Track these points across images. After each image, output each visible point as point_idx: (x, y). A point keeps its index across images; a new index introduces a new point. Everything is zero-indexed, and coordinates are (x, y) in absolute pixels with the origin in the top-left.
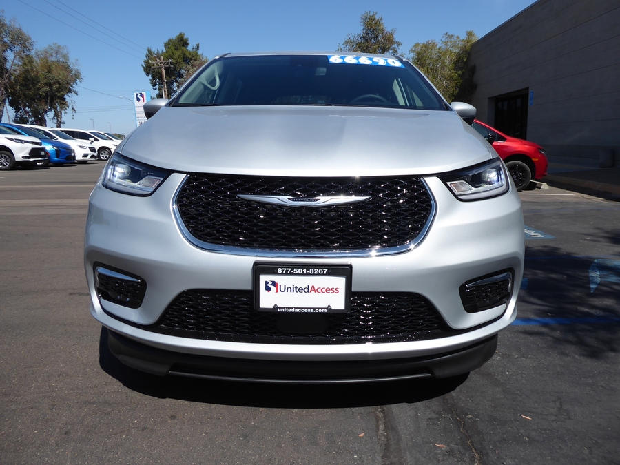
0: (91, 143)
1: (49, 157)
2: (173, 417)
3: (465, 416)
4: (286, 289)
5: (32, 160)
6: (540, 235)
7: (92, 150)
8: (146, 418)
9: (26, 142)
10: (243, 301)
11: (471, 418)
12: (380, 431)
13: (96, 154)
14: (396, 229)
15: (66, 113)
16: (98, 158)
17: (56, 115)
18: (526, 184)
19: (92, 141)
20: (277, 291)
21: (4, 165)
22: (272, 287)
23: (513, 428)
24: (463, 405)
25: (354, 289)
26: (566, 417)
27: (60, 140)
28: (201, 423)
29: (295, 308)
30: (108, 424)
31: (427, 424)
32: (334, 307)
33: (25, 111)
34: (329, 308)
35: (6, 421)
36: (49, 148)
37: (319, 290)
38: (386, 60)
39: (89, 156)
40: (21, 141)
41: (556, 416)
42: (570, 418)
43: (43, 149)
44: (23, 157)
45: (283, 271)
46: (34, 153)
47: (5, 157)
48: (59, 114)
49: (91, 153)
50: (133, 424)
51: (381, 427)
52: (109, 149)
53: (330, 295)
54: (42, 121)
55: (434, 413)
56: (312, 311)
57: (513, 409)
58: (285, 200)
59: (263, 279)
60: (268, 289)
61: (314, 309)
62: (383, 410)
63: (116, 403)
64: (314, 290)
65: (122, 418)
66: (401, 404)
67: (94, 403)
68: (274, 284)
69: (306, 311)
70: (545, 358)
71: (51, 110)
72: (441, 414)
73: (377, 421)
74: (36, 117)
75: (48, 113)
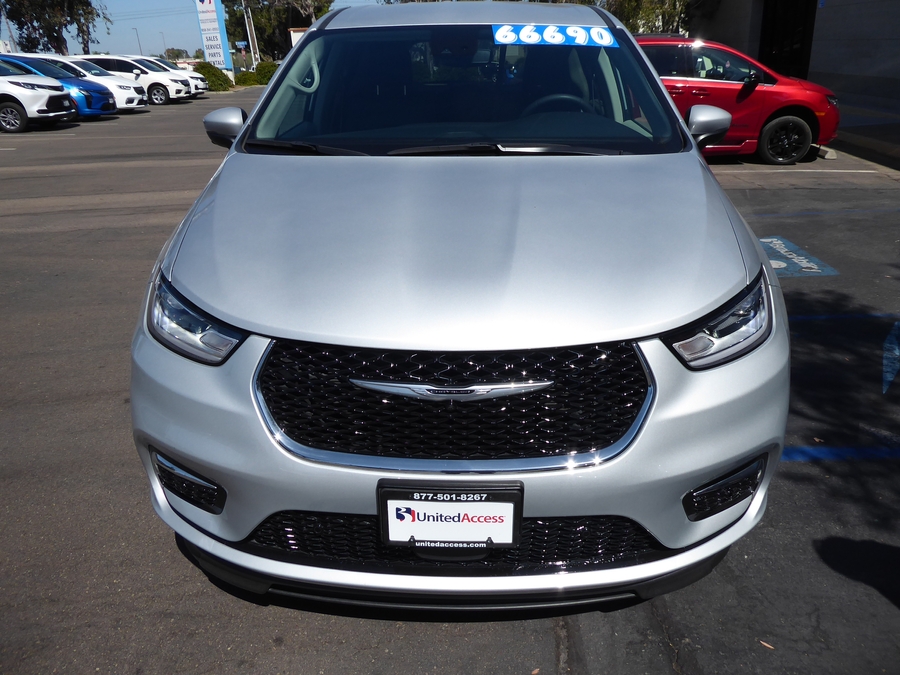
0: (136, 79)
1: (77, 107)
2: (279, 641)
3: (681, 640)
4: (427, 517)
5: (52, 114)
6: (814, 267)
7: (139, 90)
8: (243, 643)
9: (40, 86)
10: (366, 525)
11: (689, 644)
12: (562, 665)
13: (145, 98)
14: (592, 416)
15: (94, 26)
16: (150, 102)
17: (80, 30)
18: (805, 152)
19: (138, 75)
20: (414, 520)
21: (13, 125)
22: (405, 515)
23: (746, 664)
24: (678, 618)
25: (526, 514)
26: (823, 646)
27: (90, 77)
28: (317, 651)
29: (441, 542)
30: (192, 654)
31: (628, 653)
32: (496, 540)
33: (34, 27)
34: (489, 542)
35: (58, 650)
36: (74, 92)
37: (475, 519)
38: (588, 30)
39: (136, 102)
40: (33, 86)
41: (808, 642)
42: (828, 648)
43: (68, 97)
44: (39, 111)
45: (421, 496)
46: (54, 103)
47: (12, 112)
48: (85, 28)
49: (138, 97)
50: (227, 653)
51: (563, 656)
52: (164, 87)
53: (491, 525)
54: (60, 46)
55: (638, 631)
56: (465, 545)
57: (750, 628)
58: (422, 389)
59: (393, 505)
60: (400, 517)
61: (468, 543)
62: (567, 623)
63: (200, 616)
64: (468, 519)
65: (210, 644)
66: (592, 613)
67: (171, 615)
68: (409, 511)
69: (456, 545)
70: (802, 528)
71: (71, 23)
72: (646, 636)
73: (558, 647)
74: (50, 37)
75: (69, 27)
